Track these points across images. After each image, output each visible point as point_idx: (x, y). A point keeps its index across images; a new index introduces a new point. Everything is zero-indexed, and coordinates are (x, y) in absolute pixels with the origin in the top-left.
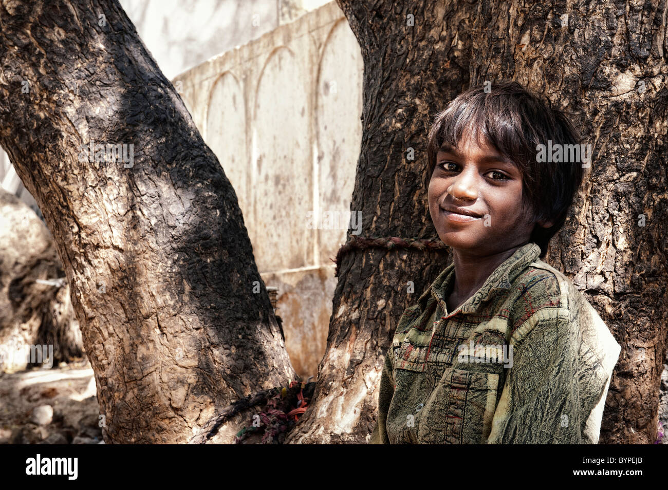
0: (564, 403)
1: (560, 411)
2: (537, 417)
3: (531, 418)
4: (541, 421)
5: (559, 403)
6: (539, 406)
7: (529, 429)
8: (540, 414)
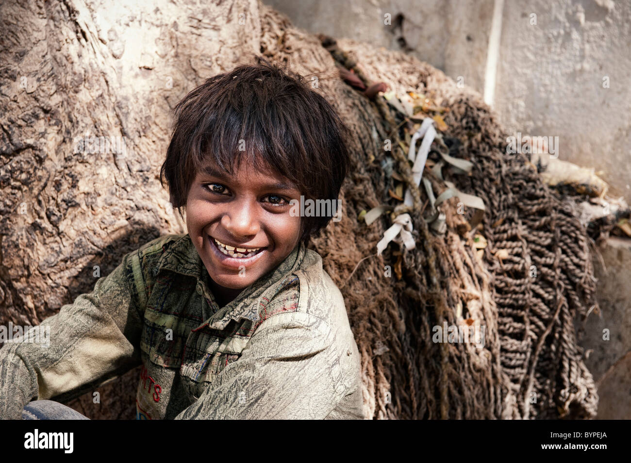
0: (263, 395)
1: (256, 401)
2: (227, 400)
3: (221, 399)
4: (231, 405)
5: (258, 393)
6: (235, 390)
7: (215, 410)
8: (232, 398)
